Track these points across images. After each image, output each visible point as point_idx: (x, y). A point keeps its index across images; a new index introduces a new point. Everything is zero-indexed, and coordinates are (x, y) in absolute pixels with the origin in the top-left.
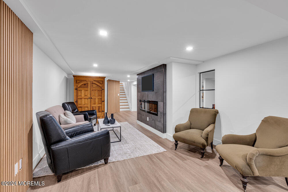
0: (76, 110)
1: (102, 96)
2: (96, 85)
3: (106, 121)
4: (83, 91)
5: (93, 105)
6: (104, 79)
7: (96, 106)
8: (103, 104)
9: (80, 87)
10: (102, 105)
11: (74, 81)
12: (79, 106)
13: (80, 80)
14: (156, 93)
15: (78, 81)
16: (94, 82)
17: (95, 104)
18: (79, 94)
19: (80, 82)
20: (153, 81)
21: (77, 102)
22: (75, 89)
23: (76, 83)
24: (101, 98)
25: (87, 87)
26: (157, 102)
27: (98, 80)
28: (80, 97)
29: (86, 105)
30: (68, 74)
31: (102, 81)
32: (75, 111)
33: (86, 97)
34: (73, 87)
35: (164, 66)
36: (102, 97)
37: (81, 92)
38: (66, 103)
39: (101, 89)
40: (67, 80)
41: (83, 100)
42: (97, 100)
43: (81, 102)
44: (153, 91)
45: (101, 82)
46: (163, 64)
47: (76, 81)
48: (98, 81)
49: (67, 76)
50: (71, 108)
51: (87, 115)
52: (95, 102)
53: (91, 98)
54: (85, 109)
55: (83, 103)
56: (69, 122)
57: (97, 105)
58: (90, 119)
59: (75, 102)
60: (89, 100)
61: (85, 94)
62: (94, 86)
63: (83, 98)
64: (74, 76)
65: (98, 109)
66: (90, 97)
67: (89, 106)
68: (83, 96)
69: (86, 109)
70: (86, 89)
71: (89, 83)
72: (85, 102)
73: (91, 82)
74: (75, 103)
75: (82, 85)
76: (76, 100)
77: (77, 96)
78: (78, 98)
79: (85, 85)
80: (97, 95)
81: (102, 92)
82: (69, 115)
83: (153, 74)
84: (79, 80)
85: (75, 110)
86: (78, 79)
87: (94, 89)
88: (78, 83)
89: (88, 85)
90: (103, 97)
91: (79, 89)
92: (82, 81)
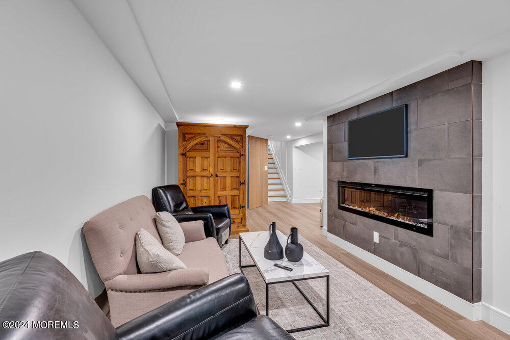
0: (184, 205)
1: (239, 171)
2: (227, 146)
3: (275, 250)
4: (198, 160)
5: (220, 193)
6: (245, 131)
7: (226, 195)
8: (242, 191)
9: (192, 149)
10: (240, 193)
11: (179, 136)
12: (190, 193)
13: (192, 134)
14: (421, 163)
15: (187, 137)
16: (223, 138)
17: (224, 189)
18: (190, 166)
19: (191, 139)
20: (407, 126)
21: (184, 184)
22: (181, 154)
23: (184, 140)
24: (237, 175)
25: (208, 150)
26: (430, 192)
27: (231, 133)
28: (192, 174)
29: (204, 193)
30: (167, 122)
31: (239, 135)
32: (182, 208)
33: (204, 173)
34: (176, 151)
35: (473, 69)
36: (240, 174)
37: (194, 162)
38: (160, 187)
39: (238, 155)
40: (164, 135)
41: (198, 179)
42: (228, 182)
43: (195, 184)
44: (407, 156)
45: (238, 138)
46: (472, 62)
47: (184, 137)
48: (231, 137)
49: (163, 126)
50: (173, 199)
51: (211, 221)
52: (225, 184)
53: (217, 176)
54: (202, 201)
55: (199, 187)
56: (164, 266)
57: (229, 193)
58: (218, 230)
59: (181, 184)
60: (212, 179)
61: (202, 165)
62: (223, 146)
63: (198, 176)
64: (179, 125)
65: (230, 202)
66: (213, 173)
67: (211, 194)
68: (198, 170)
69: (205, 202)
70: (205, 154)
71: (212, 139)
72: (202, 185)
73: (216, 139)
74: (182, 187)
75: (197, 144)
76: (184, 180)
77: (185, 170)
78: (188, 175)
79: (202, 144)
80: (229, 169)
81: (240, 163)
82: (166, 224)
83: (407, 106)
84: (191, 132)
85: (182, 203)
86: (187, 131)
87: (223, 154)
88: (188, 140)
89: (209, 145)
90: (242, 174)
91: (189, 154)
92: (195, 135)
